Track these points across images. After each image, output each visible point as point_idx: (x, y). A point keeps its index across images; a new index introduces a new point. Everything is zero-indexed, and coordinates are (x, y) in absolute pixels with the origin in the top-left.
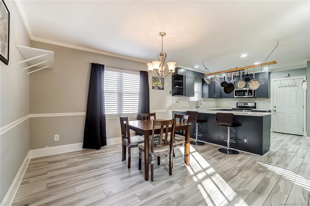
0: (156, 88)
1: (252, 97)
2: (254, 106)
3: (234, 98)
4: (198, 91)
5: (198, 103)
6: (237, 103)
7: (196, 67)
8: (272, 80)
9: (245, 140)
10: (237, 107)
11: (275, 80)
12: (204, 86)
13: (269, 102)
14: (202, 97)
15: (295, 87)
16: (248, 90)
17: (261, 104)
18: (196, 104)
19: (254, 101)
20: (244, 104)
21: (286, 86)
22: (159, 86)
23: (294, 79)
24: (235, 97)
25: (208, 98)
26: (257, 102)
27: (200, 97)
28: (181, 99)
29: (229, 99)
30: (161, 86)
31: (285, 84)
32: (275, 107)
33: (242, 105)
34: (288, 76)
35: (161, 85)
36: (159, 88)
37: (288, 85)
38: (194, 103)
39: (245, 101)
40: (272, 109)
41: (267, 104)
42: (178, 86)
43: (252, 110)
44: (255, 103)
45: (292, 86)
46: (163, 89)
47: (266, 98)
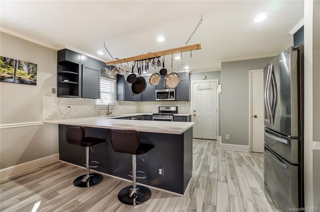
0: (12, 80)
1: (174, 101)
2: (176, 110)
3: (156, 101)
4: (111, 92)
5: (109, 108)
6: (159, 107)
7: (100, 53)
8: (192, 82)
9: (160, 170)
10: (160, 111)
11: (194, 82)
12: (119, 85)
13: (190, 106)
14: (117, 100)
15: (210, 90)
16: (169, 92)
17: (182, 108)
18: (107, 109)
19: (176, 104)
20: (166, 108)
21: (204, 89)
22: (22, 76)
23: (210, 82)
24: (157, 99)
25: (124, 100)
26: (178, 105)
27: (114, 99)
28: (79, 102)
29: (151, 102)
30: (27, 78)
31: (203, 87)
32: (195, 111)
33: (164, 109)
34: (205, 78)
35: (29, 76)
36: (22, 82)
37: (205, 88)
38: (104, 108)
39: (167, 104)
40: (192, 113)
41: (187, 108)
42: (68, 81)
43: (174, 115)
44: (177, 107)
45: (209, 89)
46: (34, 84)
47: (187, 101)
